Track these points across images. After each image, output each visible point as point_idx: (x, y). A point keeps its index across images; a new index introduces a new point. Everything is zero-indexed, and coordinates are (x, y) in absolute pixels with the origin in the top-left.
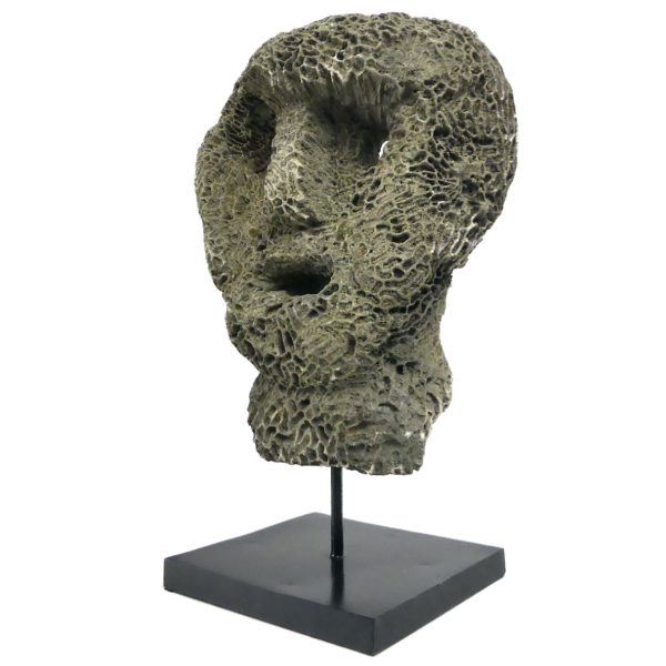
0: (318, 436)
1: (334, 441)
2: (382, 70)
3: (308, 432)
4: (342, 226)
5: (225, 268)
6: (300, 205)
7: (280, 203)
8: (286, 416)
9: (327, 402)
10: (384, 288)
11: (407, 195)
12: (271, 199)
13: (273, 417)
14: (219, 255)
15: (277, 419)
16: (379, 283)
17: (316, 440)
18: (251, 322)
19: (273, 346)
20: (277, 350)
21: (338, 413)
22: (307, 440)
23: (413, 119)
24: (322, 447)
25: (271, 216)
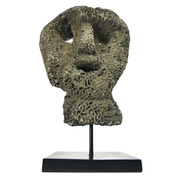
0: (95, 113)
1: (100, 115)
2: (116, 20)
3: (92, 112)
4: (101, 56)
5: (59, 62)
6: (93, 46)
7: (88, 44)
8: (84, 107)
9: (99, 103)
10: (117, 72)
11: (121, 50)
12: (85, 43)
13: (80, 107)
14: (56, 58)
15: (81, 108)
16: (116, 70)
17: (94, 115)
18: (75, 77)
19: (83, 84)
20: (84, 85)
21: (103, 106)
22: (91, 115)
23: (120, 34)
24: (96, 117)
25: (83, 48)
